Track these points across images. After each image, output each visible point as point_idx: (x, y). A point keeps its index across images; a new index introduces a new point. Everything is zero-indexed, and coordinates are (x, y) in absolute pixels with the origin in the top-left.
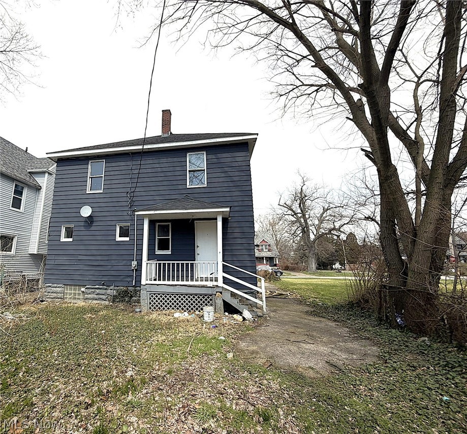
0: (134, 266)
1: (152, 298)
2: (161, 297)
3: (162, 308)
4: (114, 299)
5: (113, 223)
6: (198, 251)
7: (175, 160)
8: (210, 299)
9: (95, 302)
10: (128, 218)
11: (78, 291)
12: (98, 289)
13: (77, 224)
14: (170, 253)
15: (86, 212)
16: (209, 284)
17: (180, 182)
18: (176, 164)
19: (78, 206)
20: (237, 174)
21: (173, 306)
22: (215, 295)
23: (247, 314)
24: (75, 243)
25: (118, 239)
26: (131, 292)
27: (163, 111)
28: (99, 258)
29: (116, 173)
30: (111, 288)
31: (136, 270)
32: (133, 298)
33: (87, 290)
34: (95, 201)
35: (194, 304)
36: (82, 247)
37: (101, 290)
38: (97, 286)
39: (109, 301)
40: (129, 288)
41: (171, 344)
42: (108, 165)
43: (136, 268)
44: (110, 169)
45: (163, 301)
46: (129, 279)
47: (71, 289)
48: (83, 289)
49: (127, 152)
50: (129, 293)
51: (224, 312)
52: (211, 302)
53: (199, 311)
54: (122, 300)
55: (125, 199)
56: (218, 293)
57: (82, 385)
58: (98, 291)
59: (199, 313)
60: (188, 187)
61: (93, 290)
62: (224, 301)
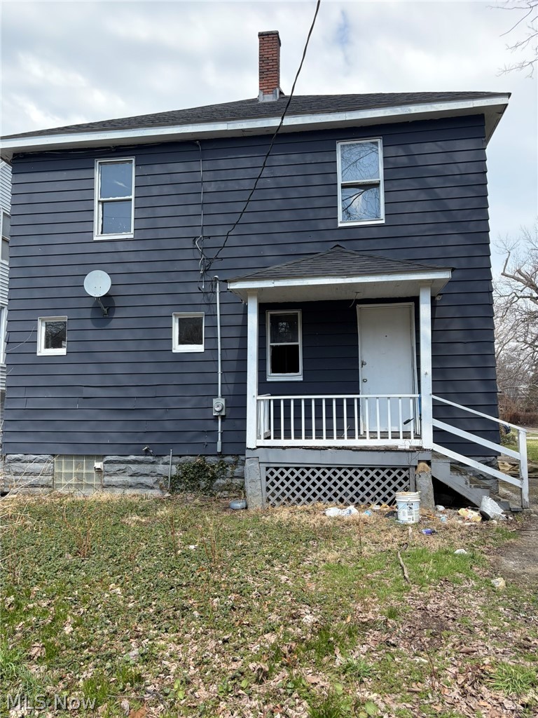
0: (218, 409)
1: (272, 479)
2: (292, 474)
3: (294, 500)
4: (174, 484)
5: (164, 311)
6: (363, 373)
7: (309, 158)
8: (403, 476)
9: (128, 492)
10: (199, 299)
11: (87, 468)
12: (134, 462)
13: (74, 314)
14: (301, 379)
15: (98, 284)
16: (402, 444)
17: (322, 213)
18: (311, 169)
19: (76, 270)
20: (456, 192)
21: (319, 494)
22: (416, 467)
23: (490, 506)
24: (74, 359)
25: (178, 348)
26: (213, 467)
27: (261, 35)
28: (134, 392)
29: (166, 190)
30: (166, 459)
31: (223, 418)
32: (218, 481)
33: (108, 467)
34: (116, 258)
35: (368, 489)
36: (92, 369)
37: (142, 466)
38: (132, 457)
39: (161, 489)
40: (209, 459)
41: (359, 566)
42: (146, 170)
43: (223, 414)
44: (149, 180)
45: (298, 484)
46: (206, 439)
47: (69, 465)
48: (98, 465)
49: (191, 138)
50: (207, 470)
51: (436, 504)
52: (405, 484)
53: (379, 504)
54: (193, 487)
55: (188, 254)
56: (422, 464)
57: (220, 642)
58: (134, 468)
59: (378, 508)
60: (340, 225)
61: (123, 466)
62: (435, 481)
